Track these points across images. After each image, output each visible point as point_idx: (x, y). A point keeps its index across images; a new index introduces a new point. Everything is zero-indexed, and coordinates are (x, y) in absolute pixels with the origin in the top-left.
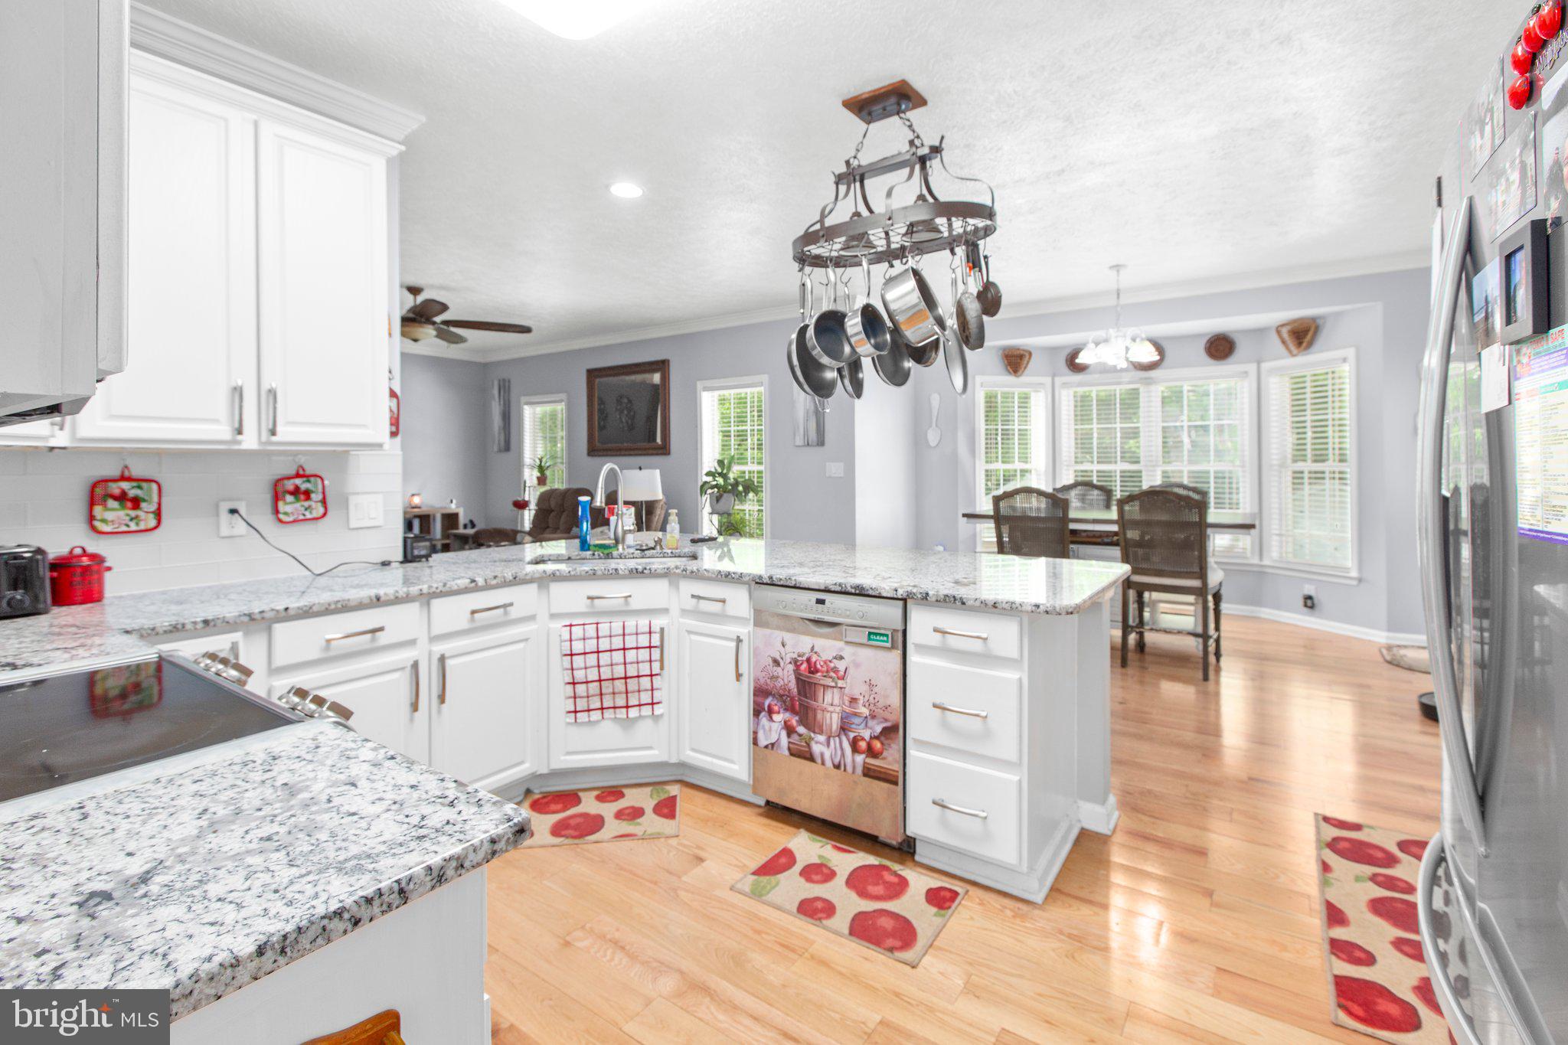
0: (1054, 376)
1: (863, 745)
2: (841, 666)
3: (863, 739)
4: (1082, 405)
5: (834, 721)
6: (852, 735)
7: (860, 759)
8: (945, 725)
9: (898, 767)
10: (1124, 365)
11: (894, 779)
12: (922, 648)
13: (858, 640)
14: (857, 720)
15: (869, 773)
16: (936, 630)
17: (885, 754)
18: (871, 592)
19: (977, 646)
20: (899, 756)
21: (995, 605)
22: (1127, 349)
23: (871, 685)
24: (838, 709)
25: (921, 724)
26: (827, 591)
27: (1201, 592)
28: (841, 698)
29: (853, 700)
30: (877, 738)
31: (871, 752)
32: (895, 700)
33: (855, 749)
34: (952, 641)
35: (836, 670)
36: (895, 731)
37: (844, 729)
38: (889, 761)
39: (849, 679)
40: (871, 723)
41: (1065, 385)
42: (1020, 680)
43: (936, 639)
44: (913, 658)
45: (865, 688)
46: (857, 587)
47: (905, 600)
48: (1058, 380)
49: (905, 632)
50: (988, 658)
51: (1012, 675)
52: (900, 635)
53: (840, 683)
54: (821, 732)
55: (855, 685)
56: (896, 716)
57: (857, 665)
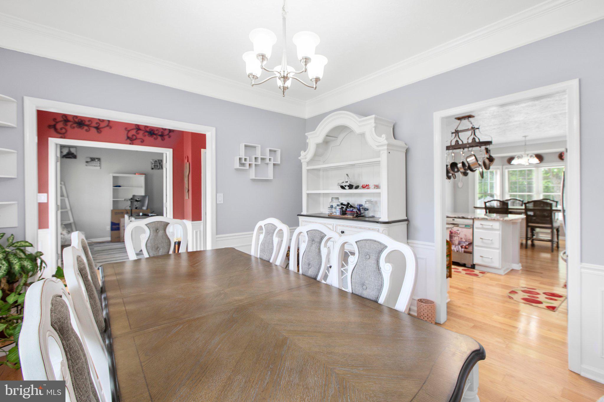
0: (503, 165)
1: (464, 247)
2: (458, 232)
3: (463, 246)
4: (511, 174)
5: (457, 243)
6: (461, 245)
7: (463, 249)
8: (482, 242)
9: (471, 250)
10: (528, 164)
11: (471, 253)
12: (477, 228)
13: (463, 227)
14: (462, 242)
15: (465, 252)
16: (481, 224)
17: (469, 248)
18: (466, 218)
19: (490, 227)
20: (472, 248)
21: (494, 219)
22: (528, 160)
23: (466, 235)
24: (458, 240)
25: (477, 242)
26: (455, 218)
27: (552, 228)
28: (458, 238)
29: (461, 238)
30: (467, 245)
31: (466, 248)
32: (471, 238)
33: (462, 247)
34: (485, 227)
35: (457, 233)
36: (471, 244)
37: (459, 244)
38: (470, 249)
39: (460, 234)
40: (466, 243)
41: (507, 168)
42: (499, 233)
43: (481, 226)
44: (475, 230)
45: (464, 236)
46: (462, 217)
47: (473, 219)
48: (504, 167)
49: (473, 225)
50: (492, 229)
51: (498, 232)
52: (472, 226)
53: (458, 235)
54: (454, 245)
55: (462, 235)
56: (471, 241)
57: (462, 232)
